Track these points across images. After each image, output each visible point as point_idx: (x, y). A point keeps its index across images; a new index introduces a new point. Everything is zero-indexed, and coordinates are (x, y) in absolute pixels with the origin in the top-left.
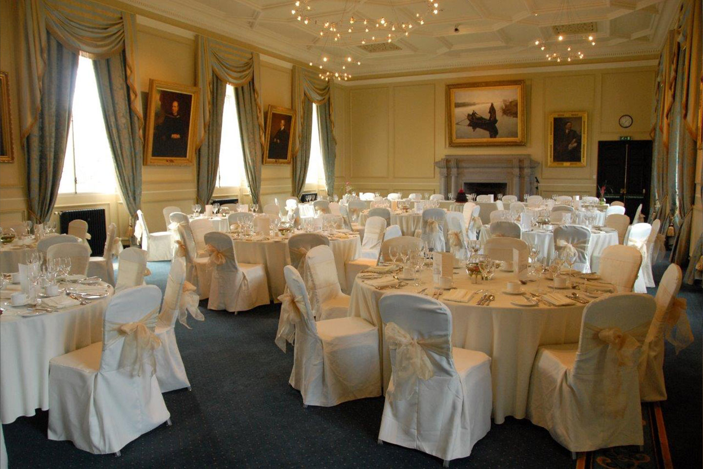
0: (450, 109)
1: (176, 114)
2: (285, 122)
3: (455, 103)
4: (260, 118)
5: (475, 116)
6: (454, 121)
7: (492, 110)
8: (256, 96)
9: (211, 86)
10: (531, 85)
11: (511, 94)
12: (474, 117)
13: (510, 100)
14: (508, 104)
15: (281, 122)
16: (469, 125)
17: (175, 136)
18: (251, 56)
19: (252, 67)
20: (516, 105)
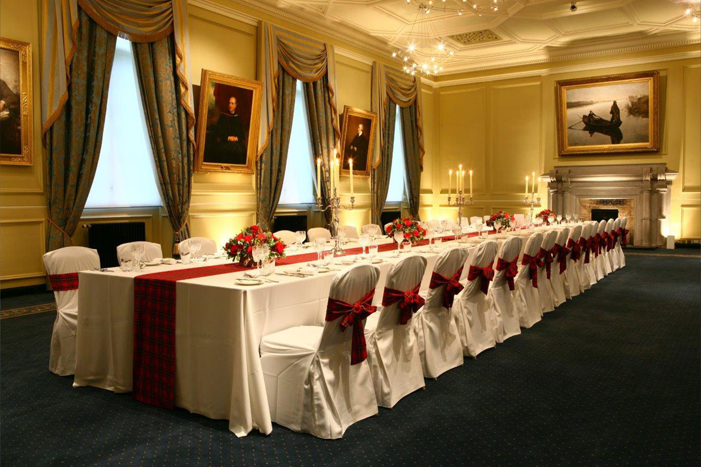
0: (561, 111)
1: (233, 113)
2: (364, 126)
3: (568, 103)
4: (335, 121)
5: (593, 117)
6: (566, 125)
7: (615, 109)
8: (331, 95)
9: (276, 80)
10: (666, 76)
11: (641, 89)
12: (591, 119)
13: (639, 97)
14: (635, 101)
15: (358, 127)
16: (585, 129)
17: (232, 139)
18: (323, 48)
19: (325, 60)
20: (647, 102)
